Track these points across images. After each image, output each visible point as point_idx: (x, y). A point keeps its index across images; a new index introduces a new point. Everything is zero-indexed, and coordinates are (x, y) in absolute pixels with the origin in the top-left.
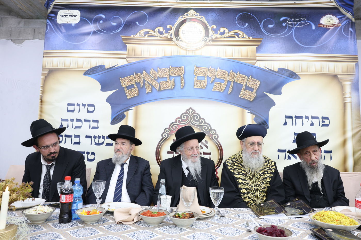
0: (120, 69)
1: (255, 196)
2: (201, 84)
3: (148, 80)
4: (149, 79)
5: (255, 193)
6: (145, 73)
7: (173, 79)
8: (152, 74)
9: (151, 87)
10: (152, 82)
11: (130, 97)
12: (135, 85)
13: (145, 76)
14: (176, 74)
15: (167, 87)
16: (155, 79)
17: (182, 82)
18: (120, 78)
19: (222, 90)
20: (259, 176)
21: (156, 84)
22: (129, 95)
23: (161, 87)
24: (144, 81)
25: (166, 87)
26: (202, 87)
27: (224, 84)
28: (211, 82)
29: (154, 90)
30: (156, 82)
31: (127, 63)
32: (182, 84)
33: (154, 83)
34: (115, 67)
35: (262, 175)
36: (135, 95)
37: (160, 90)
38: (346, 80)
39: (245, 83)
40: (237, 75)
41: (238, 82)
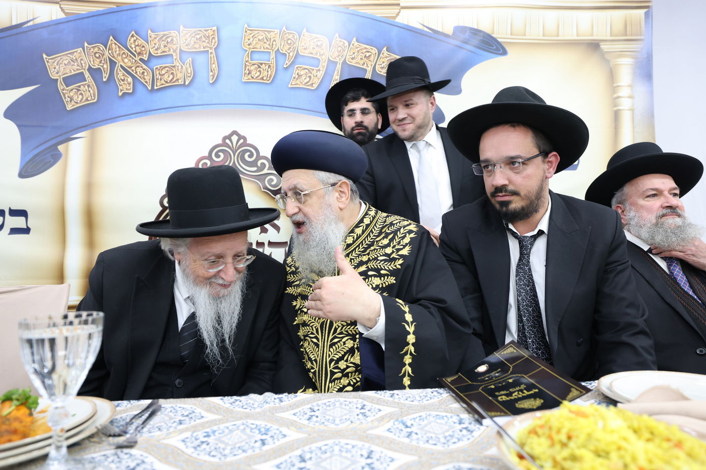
0: (44, 33)
1: (317, 345)
2: (260, 71)
3: (123, 61)
4: (126, 60)
5: (320, 337)
6: (113, 45)
7: (190, 59)
8: (133, 46)
9: (130, 79)
10: (133, 68)
11: (74, 105)
12: (87, 75)
13: (116, 52)
14: (197, 46)
15: (175, 79)
16: (141, 60)
17: (214, 66)
18: (45, 56)
19: (314, 85)
21: (143, 73)
22: (71, 101)
23: (157, 79)
24: (113, 63)
25: (170, 81)
26: (262, 79)
27: (319, 70)
28: (285, 66)
29: (140, 88)
30: (145, 67)
31: (62, 16)
32: (212, 71)
33: (139, 70)
34: (29, 24)
36: (87, 100)
37: (156, 88)
38: (621, 54)
39: (372, 65)
40: (351, 46)
41: (353, 63)
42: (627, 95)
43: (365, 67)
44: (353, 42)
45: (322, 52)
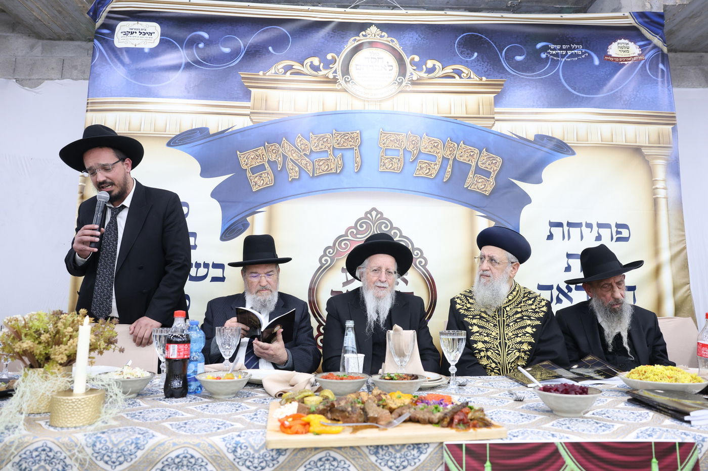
2: (392, 164)
4: (294, 155)
6: (285, 144)
7: (340, 154)
8: (299, 145)
10: (300, 161)
13: (287, 149)
15: (329, 169)
16: (305, 154)
17: (358, 159)
19: (432, 175)
20: (513, 322)
25: (327, 170)
26: (394, 169)
27: (436, 164)
28: (411, 160)
30: (308, 159)
32: (356, 163)
33: (304, 162)
35: (518, 321)
38: (657, 156)
39: (475, 162)
40: (459, 147)
41: (461, 160)
42: (662, 187)
43: (470, 163)
44: (461, 144)
45: (438, 151)
